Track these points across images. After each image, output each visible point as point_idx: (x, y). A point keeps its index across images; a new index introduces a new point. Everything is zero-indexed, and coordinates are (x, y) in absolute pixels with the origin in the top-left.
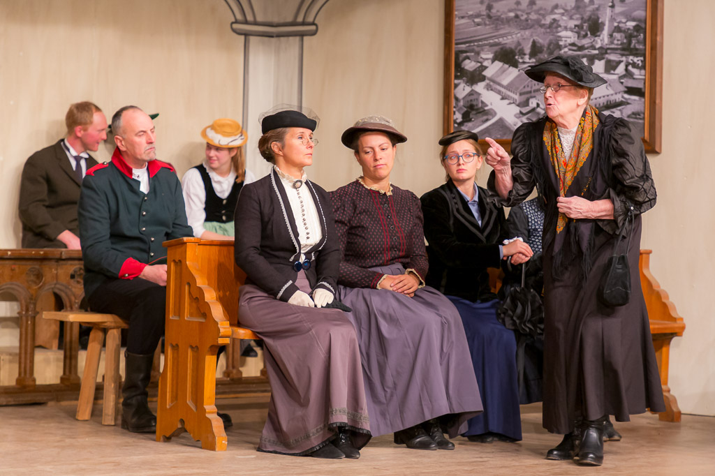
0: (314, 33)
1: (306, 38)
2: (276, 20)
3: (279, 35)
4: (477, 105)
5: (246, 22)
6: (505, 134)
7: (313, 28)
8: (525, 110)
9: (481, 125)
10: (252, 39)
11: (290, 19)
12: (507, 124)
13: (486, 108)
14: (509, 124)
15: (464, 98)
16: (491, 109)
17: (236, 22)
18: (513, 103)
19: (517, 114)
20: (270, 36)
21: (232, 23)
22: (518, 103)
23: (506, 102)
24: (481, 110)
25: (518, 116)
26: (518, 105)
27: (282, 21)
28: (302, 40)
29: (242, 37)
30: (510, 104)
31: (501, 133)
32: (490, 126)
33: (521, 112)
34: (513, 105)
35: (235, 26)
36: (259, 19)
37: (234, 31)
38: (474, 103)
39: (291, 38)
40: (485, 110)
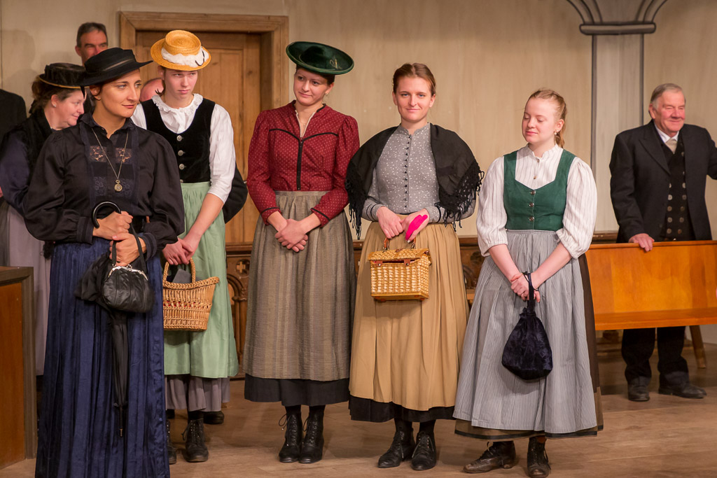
0: (652, 31)
1: (646, 36)
2: (620, 19)
3: (624, 33)
5: (593, 24)
7: (652, 26)
10: (599, 38)
11: (632, 19)
17: (585, 24)
20: (615, 34)
21: (581, 25)
27: (625, 20)
28: (643, 38)
29: (590, 37)
35: (583, 28)
36: (605, 20)
37: (583, 32)
39: (634, 36)
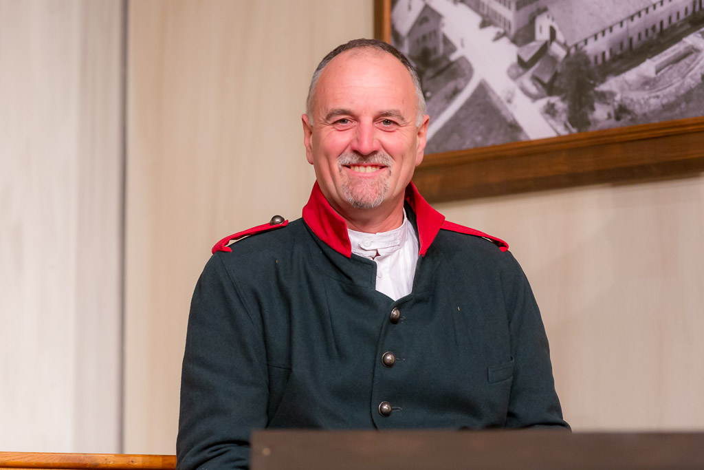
4: (435, 50)
6: (490, 130)
8: (528, 52)
9: (443, 110)
12: (494, 99)
13: (454, 57)
14: (499, 98)
15: (410, 33)
16: (463, 58)
18: (505, 34)
19: (513, 66)
22: (513, 31)
23: (491, 31)
24: (444, 64)
25: (514, 71)
26: (514, 41)
30: (498, 37)
31: (482, 127)
32: (462, 109)
33: (520, 62)
34: (505, 41)
38: (430, 45)
40: (451, 64)
